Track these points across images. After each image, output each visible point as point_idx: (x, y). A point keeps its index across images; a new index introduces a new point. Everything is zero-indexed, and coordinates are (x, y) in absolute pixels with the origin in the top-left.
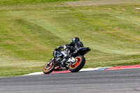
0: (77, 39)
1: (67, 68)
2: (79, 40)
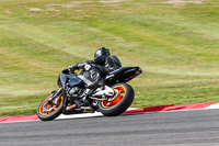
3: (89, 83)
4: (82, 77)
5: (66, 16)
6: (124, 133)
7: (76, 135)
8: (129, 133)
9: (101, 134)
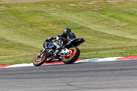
0: (69, 30)
1: (61, 60)
2: (70, 31)
3: (58, 47)
4: (55, 44)
5: (89, 9)
6: (114, 70)
7: (90, 71)
8: (118, 70)
9: (103, 70)
